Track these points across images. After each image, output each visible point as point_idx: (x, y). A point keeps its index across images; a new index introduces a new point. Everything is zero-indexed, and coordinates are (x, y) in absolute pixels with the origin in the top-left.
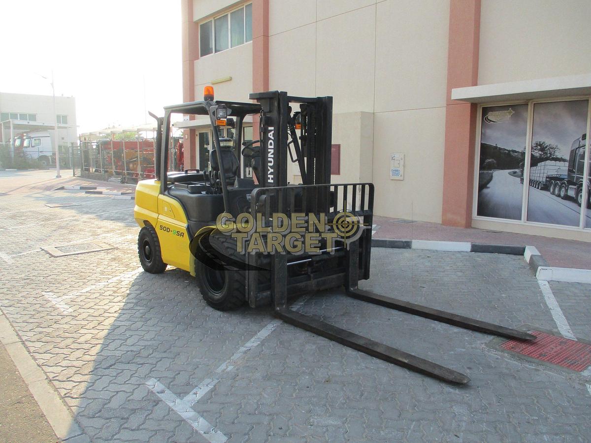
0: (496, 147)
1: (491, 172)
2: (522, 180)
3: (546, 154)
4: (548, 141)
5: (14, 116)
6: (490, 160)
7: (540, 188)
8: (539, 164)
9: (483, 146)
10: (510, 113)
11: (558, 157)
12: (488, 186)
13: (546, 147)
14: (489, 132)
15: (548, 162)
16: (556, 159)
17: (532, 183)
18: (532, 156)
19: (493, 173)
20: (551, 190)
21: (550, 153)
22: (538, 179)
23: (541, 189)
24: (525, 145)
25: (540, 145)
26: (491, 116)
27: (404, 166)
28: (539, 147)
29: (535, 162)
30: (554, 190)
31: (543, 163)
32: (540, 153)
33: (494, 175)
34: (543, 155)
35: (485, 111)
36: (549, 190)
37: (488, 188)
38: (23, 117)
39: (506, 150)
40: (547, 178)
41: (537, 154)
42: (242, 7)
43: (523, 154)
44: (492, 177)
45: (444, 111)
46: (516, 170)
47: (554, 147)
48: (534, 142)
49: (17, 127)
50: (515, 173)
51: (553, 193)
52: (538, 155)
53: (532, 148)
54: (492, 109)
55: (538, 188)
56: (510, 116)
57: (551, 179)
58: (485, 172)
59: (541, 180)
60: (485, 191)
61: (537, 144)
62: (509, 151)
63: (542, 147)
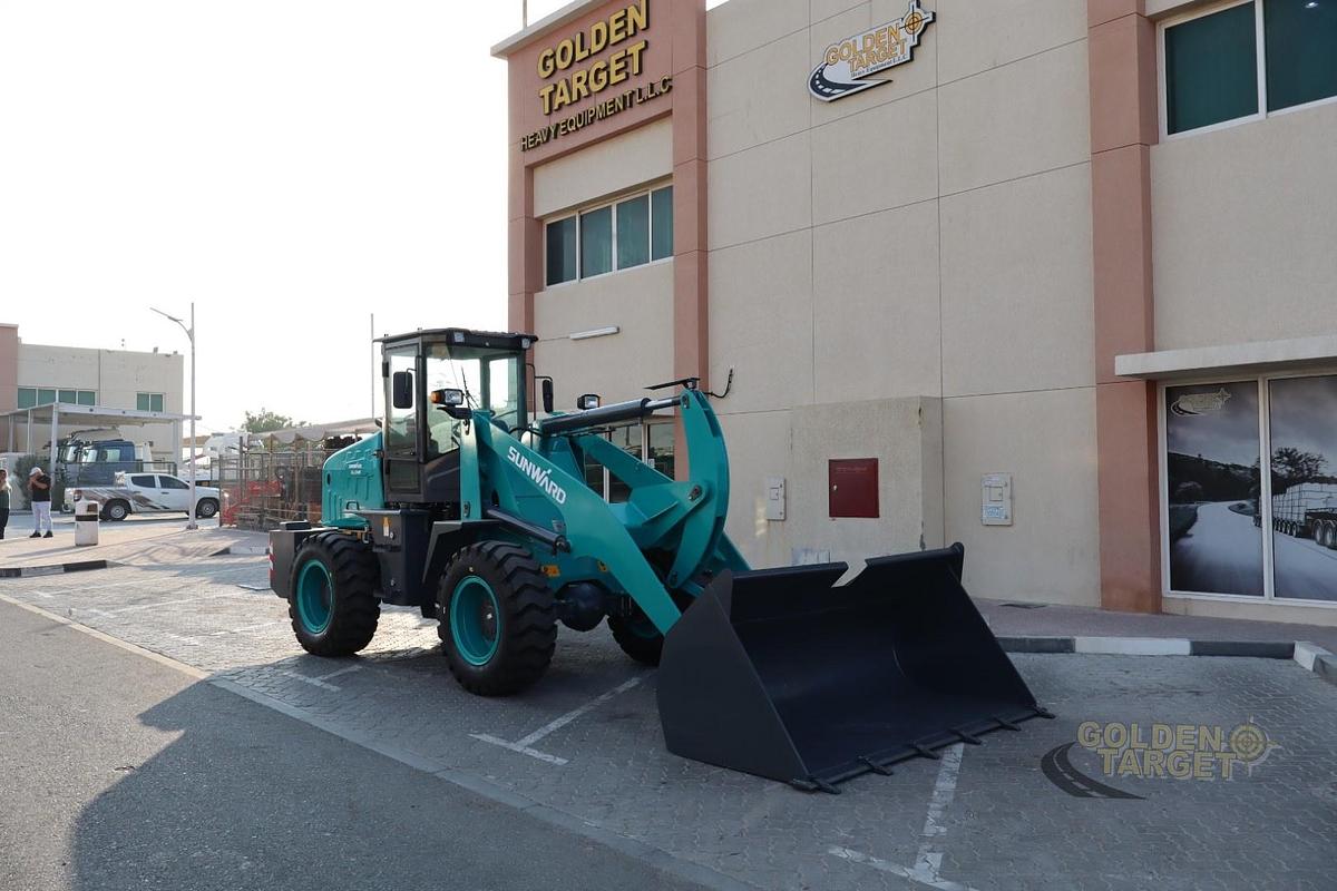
0: (1200, 460)
1: (1192, 506)
2: (1258, 521)
3: (1302, 471)
4: (1304, 448)
5: (47, 394)
6: (1189, 485)
7: (1294, 533)
8: (1289, 490)
9: (1173, 459)
10: (1223, 396)
11: (1325, 475)
12: (1189, 532)
13: (1300, 458)
14: (1181, 431)
15: (1306, 486)
16: (1323, 480)
17: (1278, 524)
18: (1274, 475)
19: (1196, 508)
20: (1318, 537)
21: (1309, 469)
22: (1289, 517)
23: (1296, 536)
24: (1261, 455)
25: (1288, 455)
26: (1185, 403)
27: (1011, 498)
28: (1286, 459)
29: (1279, 486)
30: (1323, 538)
31: (1296, 488)
32: (1289, 468)
33: (1198, 511)
34: (1295, 471)
35: (1172, 395)
36: (1314, 538)
37: (1191, 536)
38: (68, 396)
39: (1219, 464)
40: (1306, 514)
41: (1283, 471)
42: (645, 193)
43: (1256, 472)
44: (1196, 515)
45: (1092, 394)
46: (1244, 502)
47: (1316, 457)
48: (1275, 449)
49: (65, 418)
50: (1242, 506)
51: (1322, 543)
52: (1285, 472)
53: (1272, 460)
54: (1186, 390)
55: (1291, 534)
56: (1221, 403)
57: (1314, 516)
58: (1181, 506)
59: (1295, 518)
60: (1185, 542)
61: (1281, 453)
62: (1227, 466)
63: (1289, 457)
